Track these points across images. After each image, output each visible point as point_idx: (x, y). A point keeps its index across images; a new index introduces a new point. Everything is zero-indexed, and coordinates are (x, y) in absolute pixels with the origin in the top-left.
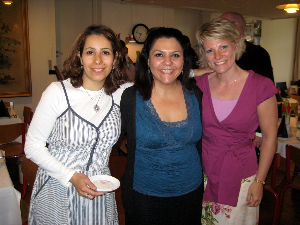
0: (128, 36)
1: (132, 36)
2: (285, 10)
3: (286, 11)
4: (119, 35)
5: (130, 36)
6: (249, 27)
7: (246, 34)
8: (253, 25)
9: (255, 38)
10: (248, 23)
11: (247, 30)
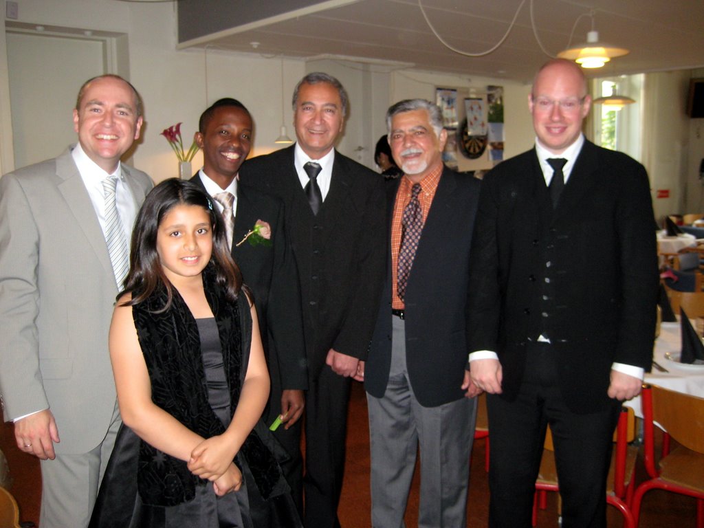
4: (178, 126)
6: (477, 101)
7: (470, 117)
8: (485, 98)
9: (489, 126)
10: (473, 93)
11: (472, 109)
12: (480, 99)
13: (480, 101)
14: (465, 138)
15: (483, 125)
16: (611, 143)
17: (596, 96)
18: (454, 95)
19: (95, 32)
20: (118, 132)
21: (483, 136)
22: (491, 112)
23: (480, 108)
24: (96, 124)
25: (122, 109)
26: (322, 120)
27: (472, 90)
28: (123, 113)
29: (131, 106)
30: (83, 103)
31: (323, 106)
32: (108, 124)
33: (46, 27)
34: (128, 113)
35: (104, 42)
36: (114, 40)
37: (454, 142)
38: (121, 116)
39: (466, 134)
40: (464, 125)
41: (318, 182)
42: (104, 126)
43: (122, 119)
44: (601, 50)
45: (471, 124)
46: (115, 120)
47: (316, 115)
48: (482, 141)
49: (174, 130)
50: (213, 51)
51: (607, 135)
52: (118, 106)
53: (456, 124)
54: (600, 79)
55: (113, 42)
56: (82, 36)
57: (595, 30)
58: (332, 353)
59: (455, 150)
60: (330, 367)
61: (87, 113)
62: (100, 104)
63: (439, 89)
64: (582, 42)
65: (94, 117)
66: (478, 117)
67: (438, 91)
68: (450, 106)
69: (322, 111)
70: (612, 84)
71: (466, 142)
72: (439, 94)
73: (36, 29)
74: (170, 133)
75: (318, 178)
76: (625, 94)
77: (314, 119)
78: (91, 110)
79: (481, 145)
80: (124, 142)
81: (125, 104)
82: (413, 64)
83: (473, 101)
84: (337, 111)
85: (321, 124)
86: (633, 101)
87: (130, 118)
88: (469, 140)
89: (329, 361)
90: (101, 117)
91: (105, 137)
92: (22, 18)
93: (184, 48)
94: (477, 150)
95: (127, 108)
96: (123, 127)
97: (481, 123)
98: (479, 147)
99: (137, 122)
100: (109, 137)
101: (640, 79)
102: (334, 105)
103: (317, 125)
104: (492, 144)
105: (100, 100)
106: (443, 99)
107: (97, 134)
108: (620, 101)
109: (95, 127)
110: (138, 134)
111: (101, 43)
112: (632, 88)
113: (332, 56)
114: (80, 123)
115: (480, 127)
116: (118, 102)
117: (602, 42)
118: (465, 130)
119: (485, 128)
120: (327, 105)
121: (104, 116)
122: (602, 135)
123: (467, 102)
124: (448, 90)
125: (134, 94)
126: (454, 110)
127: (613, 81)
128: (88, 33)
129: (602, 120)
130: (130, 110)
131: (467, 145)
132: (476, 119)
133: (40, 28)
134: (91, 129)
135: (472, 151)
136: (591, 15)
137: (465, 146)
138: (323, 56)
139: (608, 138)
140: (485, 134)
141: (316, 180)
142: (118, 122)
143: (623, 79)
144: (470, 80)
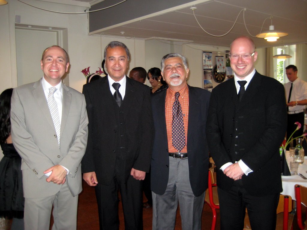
0: (98, 70)
1: (102, 70)
2: (265, 39)
3: (267, 40)
4: (89, 68)
5: (100, 69)
6: (221, 57)
7: (218, 64)
8: (225, 56)
9: (227, 68)
10: (219, 54)
11: (219, 61)
12: (223, 56)
13: (222, 57)
14: (216, 74)
15: (224, 68)
16: (281, 75)
17: (274, 55)
18: (211, 54)
19: (53, 28)
20: (59, 68)
21: (224, 73)
22: (227, 62)
23: (222, 60)
24: (49, 65)
25: (60, 59)
26: (119, 64)
27: (219, 52)
28: (60, 61)
29: (64, 58)
30: (45, 57)
31: (119, 57)
32: (54, 65)
33: (33, 26)
34: (63, 60)
35: (57, 32)
36: (62, 31)
37: (211, 75)
38: (60, 62)
39: (216, 72)
40: (215, 68)
41: (120, 91)
42: (53, 66)
43: (60, 63)
44: (275, 34)
45: (218, 67)
46: (57, 64)
47: (116, 62)
48: (223, 75)
49: (87, 70)
50: (104, 36)
51: (279, 72)
52: (59, 57)
53: (212, 67)
54: (276, 47)
55: (61, 32)
56: (48, 30)
57: (273, 25)
58: (133, 170)
59: (212, 79)
60: (132, 176)
61: (46, 61)
62: (51, 57)
63: (204, 52)
64: (267, 30)
65: (49, 63)
66: (222, 64)
67: (204, 53)
68: (209, 60)
69: (118, 60)
70: (281, 49)
71: (216, 75)
72: (204, 54)
73: (28, 27)
74: (85, 71)
75: (119, 90)
76: (287, 54)
77: (115, 64)
78: (47, 60)
79: (223, 76)
80: (61, 73)
81: (61, 57)
82: (192, 41)
83: (219, 57)
84: (125, 59)
85: (119, 66)
86: (291, 57)
87: (64, 63)
88: (218, 74)
89: (132, 174)
90: (52, 62)
91: (53, 70)
92: (22, 22)
93: (91, 35)
94: (221, 79)
95: (62, 58)
96: (60, 66)
97: (223, 67)
98: (222, 78)
99: (66, 64)
100: (55, 70)
101: (294, 47)
102: (124, 57)
103: (117, 67)
104: (228, 76)
105: (51, 55)
106: (206, 57)
107: (50, 70)
108: (285, 57)
109: (50, 67)
110: (67, 69)
111: (56, 33)
112: (290, 51)
113: (156, 38)
114: (43, 66)
115: (223, 69)
116: (58, 56)
117: (276, 30)
118: (216, 70)
119: (225, 69)
120: (121, 57)
121: (53, 62)
122: (277, 72)
123: (217, 57)
124: (208, 52)
125: (65, 53)
126: (211, 61)
127: (282, 48)
128: (50, 28)
129: (277, 66)
130: (64, 59)
131: (217, 77)
132: (220, 65)
133: (30, 27)
134: (48, 68)
135: (219, 79)
136: (271, 18)
137: (216, 77)
138: (153, 38)
139: (280, 73)
140: (225, 72)
141: (119, 91)
142: (58, 64)
143: (287, 47)
144: (218, 48)
